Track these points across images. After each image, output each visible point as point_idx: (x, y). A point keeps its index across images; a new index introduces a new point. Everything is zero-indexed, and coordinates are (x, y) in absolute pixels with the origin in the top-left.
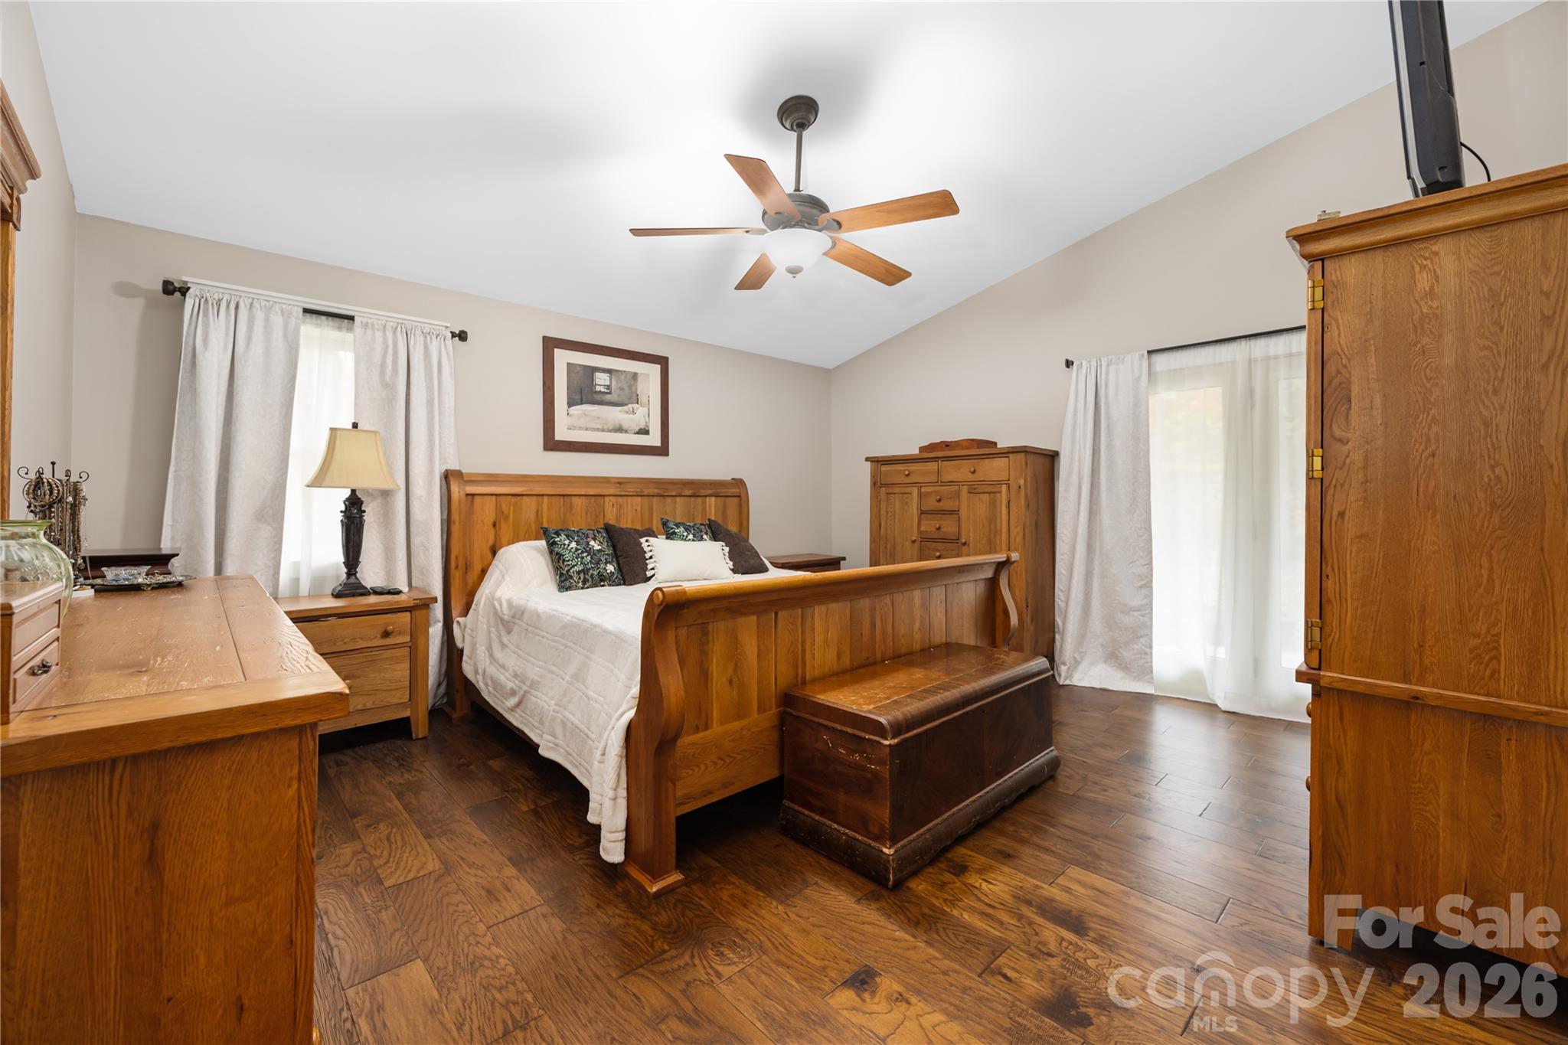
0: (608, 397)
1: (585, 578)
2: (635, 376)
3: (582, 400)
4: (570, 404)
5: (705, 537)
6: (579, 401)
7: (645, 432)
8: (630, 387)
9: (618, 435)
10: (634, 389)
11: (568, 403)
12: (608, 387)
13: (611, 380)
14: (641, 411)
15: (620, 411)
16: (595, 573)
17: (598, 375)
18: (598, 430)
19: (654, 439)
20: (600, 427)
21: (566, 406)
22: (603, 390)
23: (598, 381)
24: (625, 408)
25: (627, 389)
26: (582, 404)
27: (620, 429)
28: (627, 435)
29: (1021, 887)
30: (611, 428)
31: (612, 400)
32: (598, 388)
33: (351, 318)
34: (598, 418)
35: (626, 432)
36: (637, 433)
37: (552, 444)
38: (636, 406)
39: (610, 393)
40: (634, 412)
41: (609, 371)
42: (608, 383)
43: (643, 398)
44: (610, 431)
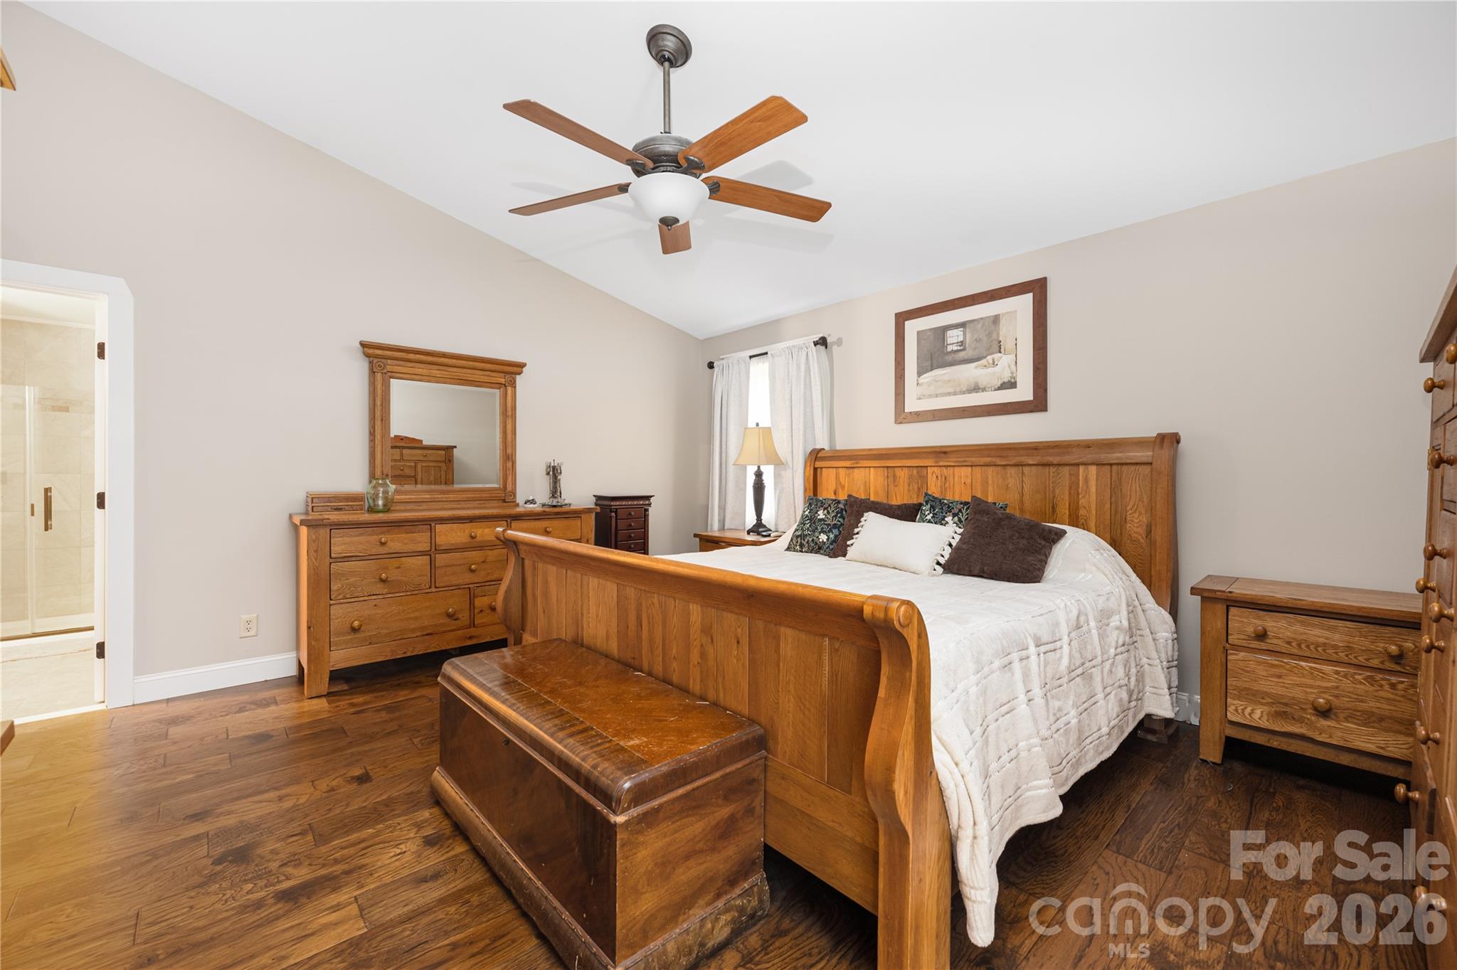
0: (962, 355)
1: (801, 543)
2: (996, 319)
3: (932, 366)
4: (920, 374)
5: (949, 519)
6: (929, 368)
7: (1011, 385)
8: (989, 335)
9: (974, 395)
10: (994, 336)
11: (918, 373)
12: (962, 343)
13: (965, 334)
14: (1004, 361)
15: (976, 367)
16: (810, 539)
17: (950, 333)
18: (949, 394)
19: (1024, 392)
20: (951, 390)
21: (916, 375)
22: (955, 348)
23: (950, 341)
24: (983, 362)
25: (985, 339)
26: (932, 370)
27: (976, 389)
28: (985, 393)
29: (371, 875)
30: (964, 389)
31: (966, 357)
32: (950, 348)
33: (766, 353)
34: (949, 381)
35: (984, 390)
36: (999, 389)
37: (902, 416)
38: (997, 356)
39: (964, 350)
40: (994, 364)
41: (963, 325)
42: (961, 339)
43: (1008, 344)
44: (964, 393)
